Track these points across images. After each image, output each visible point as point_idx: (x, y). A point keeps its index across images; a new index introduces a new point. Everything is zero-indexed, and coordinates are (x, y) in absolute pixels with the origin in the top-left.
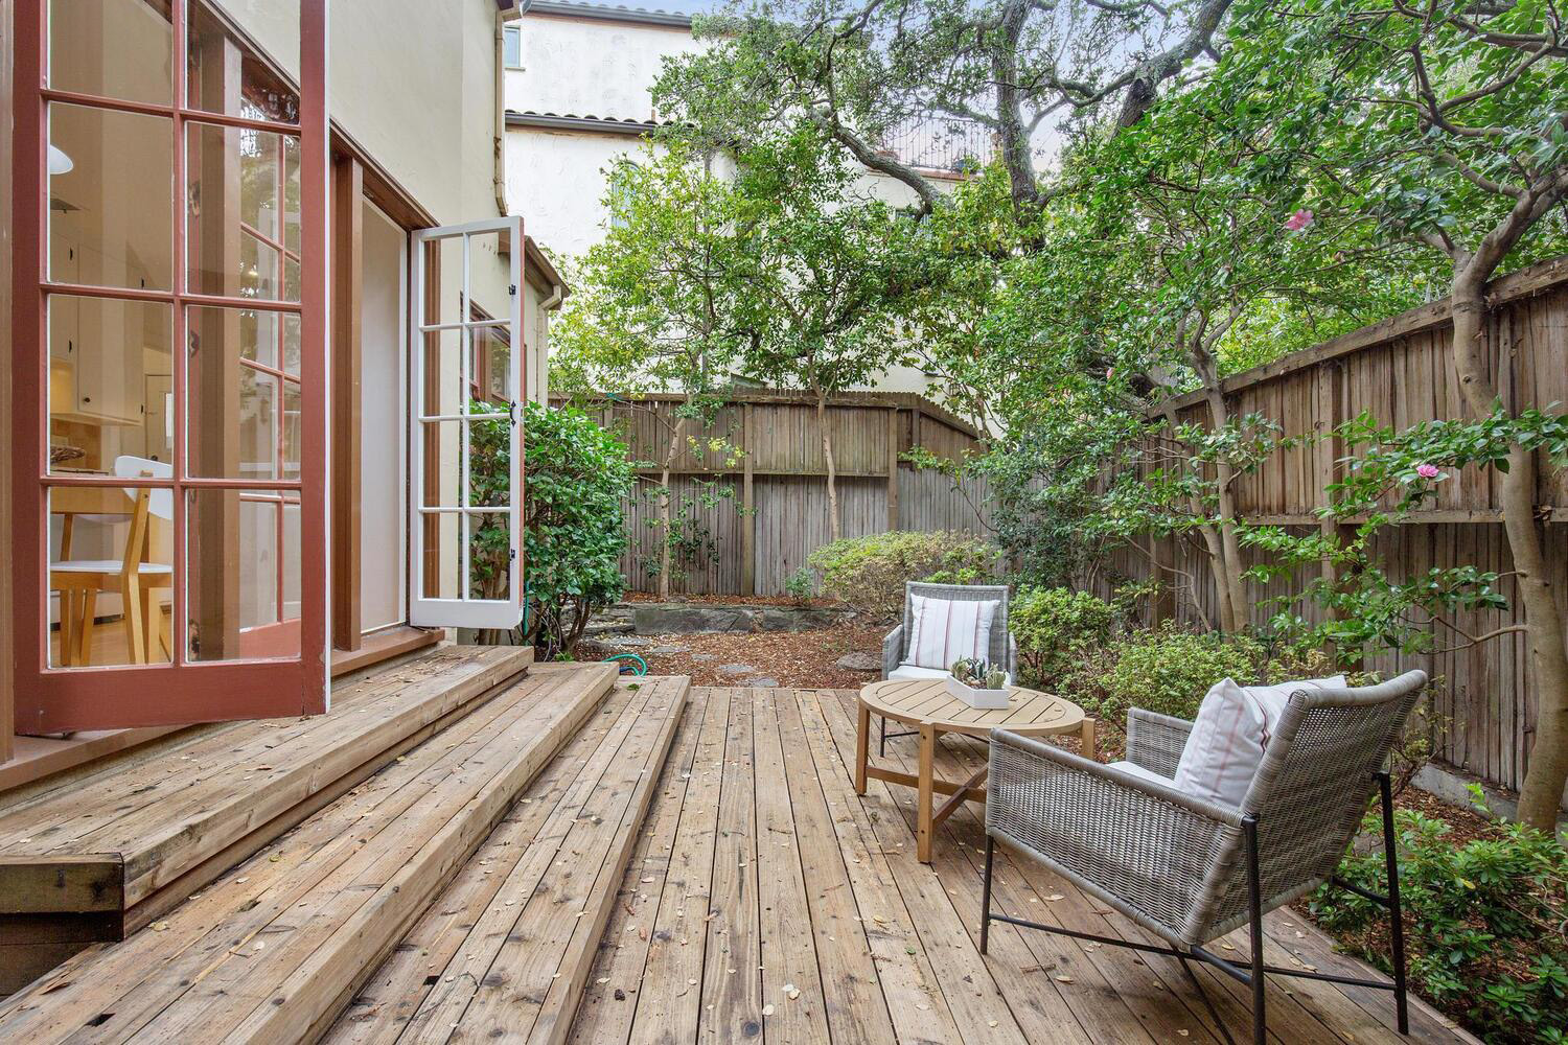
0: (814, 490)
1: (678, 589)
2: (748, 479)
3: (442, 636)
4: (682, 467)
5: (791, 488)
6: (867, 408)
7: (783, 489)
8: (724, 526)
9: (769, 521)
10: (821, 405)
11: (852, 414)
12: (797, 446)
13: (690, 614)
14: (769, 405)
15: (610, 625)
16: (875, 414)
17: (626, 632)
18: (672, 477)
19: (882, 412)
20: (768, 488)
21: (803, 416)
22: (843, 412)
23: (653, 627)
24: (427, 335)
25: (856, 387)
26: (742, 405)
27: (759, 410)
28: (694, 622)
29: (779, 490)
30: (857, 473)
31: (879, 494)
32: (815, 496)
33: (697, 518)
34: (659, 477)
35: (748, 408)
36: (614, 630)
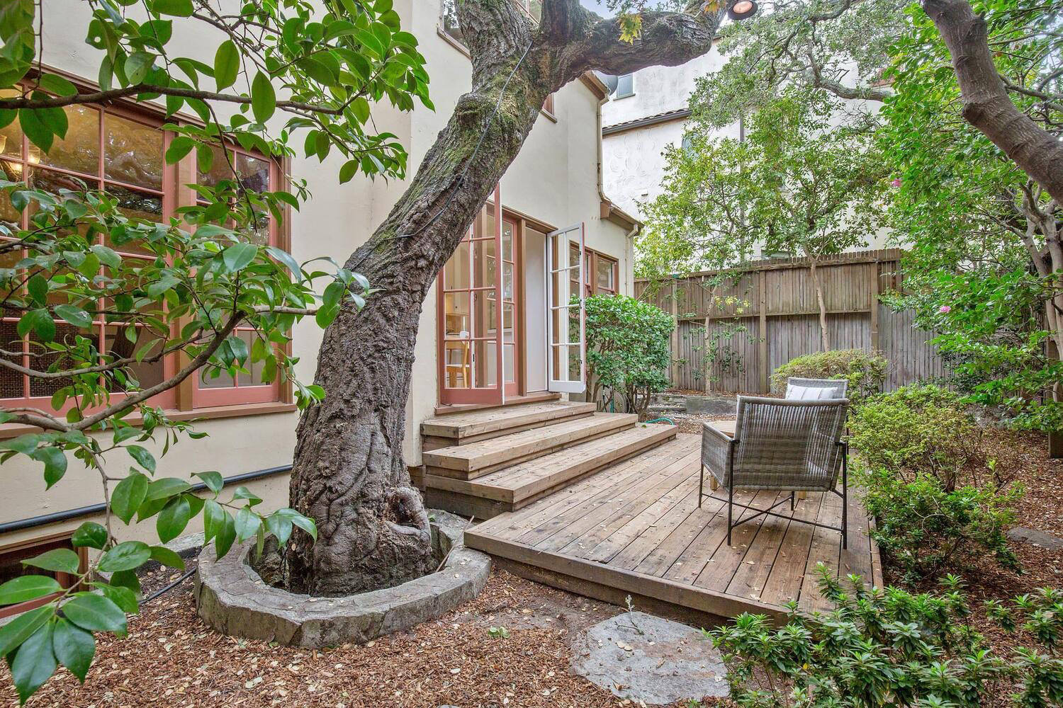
0: (813, 324)
1: (718, 388)
2: (763, 319)
3: (561, 396)
4: (719, 315)
5: (796, 323)
6: (852, 264)
7: (790, 324)
8: (748, 350)
9: (780, 346)
10: (813, 267)
11: (840, 270)
12: (798, 295)
13: (720, 403)
14: (777, 270)
15: (671, 407)
16: (859, 268)
17: (681, 411)
18: (712, 321)
19: (865, 266)
20: (779, 324)
21: (803, 274)
22: (832, 269)
23: (697, 409)
24: (553, 274)
25: (851, 249)
26: (755, 272)
27: (770, 274)
28: (722, 408)
29: (787, 325)
30: (845, 310)
31: (866, 324)
32: (813, 327)
33: (731, 344)
34: (703, 321)
35: (762, 274)
36: (673, 410)
